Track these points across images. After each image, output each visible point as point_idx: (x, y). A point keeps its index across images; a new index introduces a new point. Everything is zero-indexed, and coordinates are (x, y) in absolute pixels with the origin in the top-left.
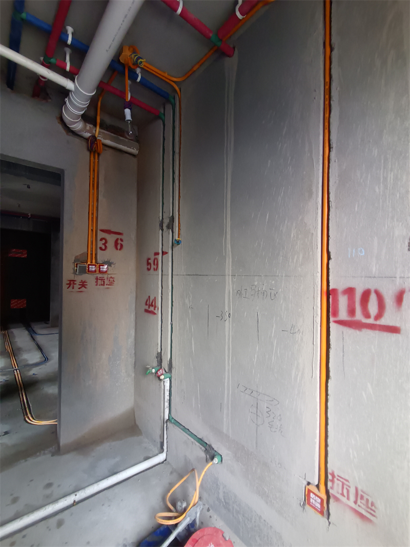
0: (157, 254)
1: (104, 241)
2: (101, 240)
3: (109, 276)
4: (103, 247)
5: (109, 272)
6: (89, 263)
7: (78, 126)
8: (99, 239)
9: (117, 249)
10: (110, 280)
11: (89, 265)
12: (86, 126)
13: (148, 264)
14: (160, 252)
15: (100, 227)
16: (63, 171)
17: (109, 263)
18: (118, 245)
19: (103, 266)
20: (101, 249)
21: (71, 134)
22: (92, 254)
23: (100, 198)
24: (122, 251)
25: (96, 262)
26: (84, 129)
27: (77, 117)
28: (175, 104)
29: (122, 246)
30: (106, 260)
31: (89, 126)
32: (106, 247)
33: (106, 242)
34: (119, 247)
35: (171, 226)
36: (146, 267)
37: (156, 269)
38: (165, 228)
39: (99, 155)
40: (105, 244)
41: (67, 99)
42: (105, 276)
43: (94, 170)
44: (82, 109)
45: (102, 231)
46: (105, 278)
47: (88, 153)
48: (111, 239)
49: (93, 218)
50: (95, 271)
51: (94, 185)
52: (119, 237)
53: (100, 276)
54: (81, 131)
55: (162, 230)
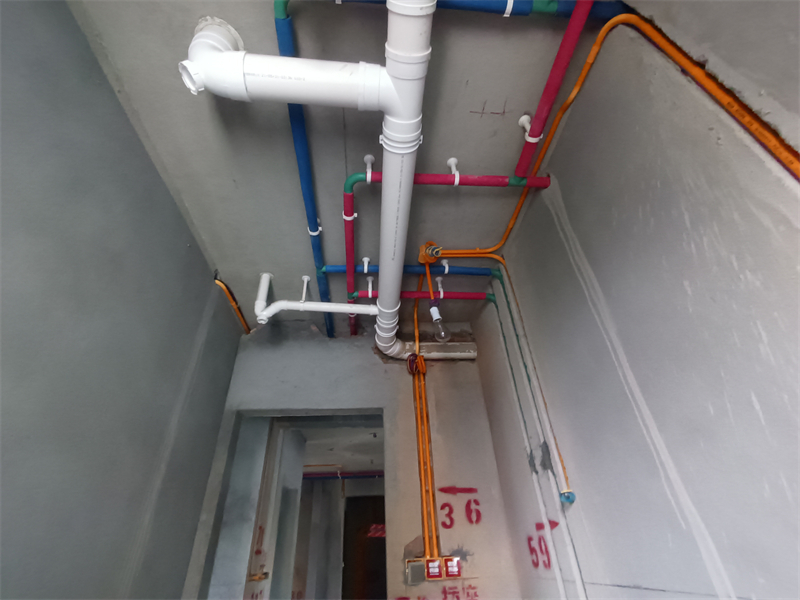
0: (540, 526)
1: (447, 510)
2: (443, 508)
3: (467, 583)
4: (448, 522)
5: (464, 574)
6: (428, 557)
7: (396, 349)
8: (439, 506)
9: (471, 521)
10: (468, 594)
11: (428, 561)
12: (404, 346)
13: (532, 550)
14: (545, 522)
15: (438, 485)
16: (381, 410)
17: (463, 555)
18: (473, 515)
19: (451, 560)
20: (444, 525)
21: (390, 361)
22: (430, 538)
23: (434, 436)
24: (481, 523)
25: (439, 555)
26: (403, 349)
27: (391, 339)
28: (502, 276)
29: (478, 514)
30: (456, 548)
31: (408, 345)
32: (452, 520)
33: (451, 511)
34: (474, 518)
35: (547, 464)
36: (528, 558)
37: (548, 565)
38: (539, 468)
39: (424, 375)
40: (449, 515)
41: (376, 326)
42: (458, 584)
43: (420, 398)
44: (392, 329)
45: (444, 490)
46: (460, 589)
47: (411, 377)
48: (459, 502)
49: (426, 471)
50: (440, 575)
51: (423, 417)
52: (471, 496)
53: (449, 584)
54: (398, 354)
55: (537, 473)
